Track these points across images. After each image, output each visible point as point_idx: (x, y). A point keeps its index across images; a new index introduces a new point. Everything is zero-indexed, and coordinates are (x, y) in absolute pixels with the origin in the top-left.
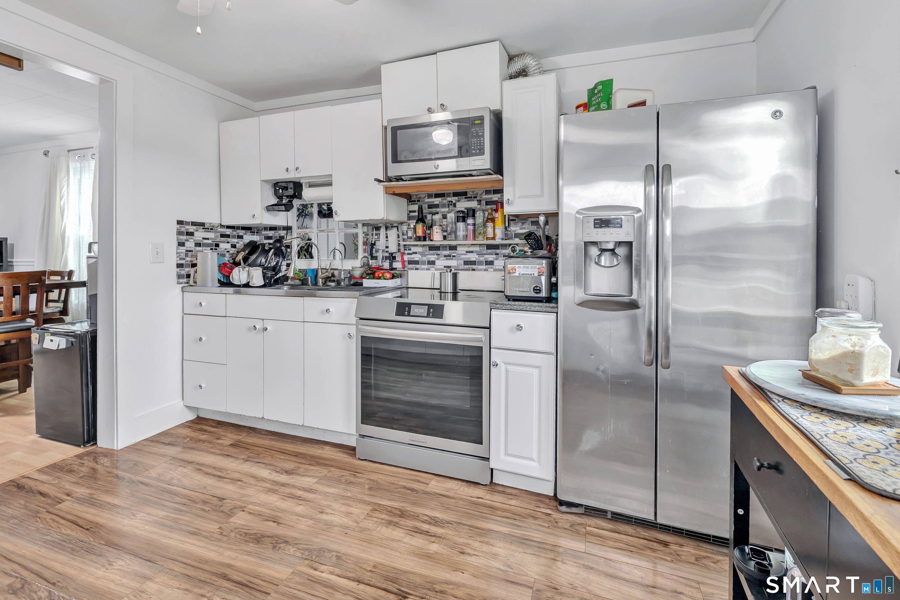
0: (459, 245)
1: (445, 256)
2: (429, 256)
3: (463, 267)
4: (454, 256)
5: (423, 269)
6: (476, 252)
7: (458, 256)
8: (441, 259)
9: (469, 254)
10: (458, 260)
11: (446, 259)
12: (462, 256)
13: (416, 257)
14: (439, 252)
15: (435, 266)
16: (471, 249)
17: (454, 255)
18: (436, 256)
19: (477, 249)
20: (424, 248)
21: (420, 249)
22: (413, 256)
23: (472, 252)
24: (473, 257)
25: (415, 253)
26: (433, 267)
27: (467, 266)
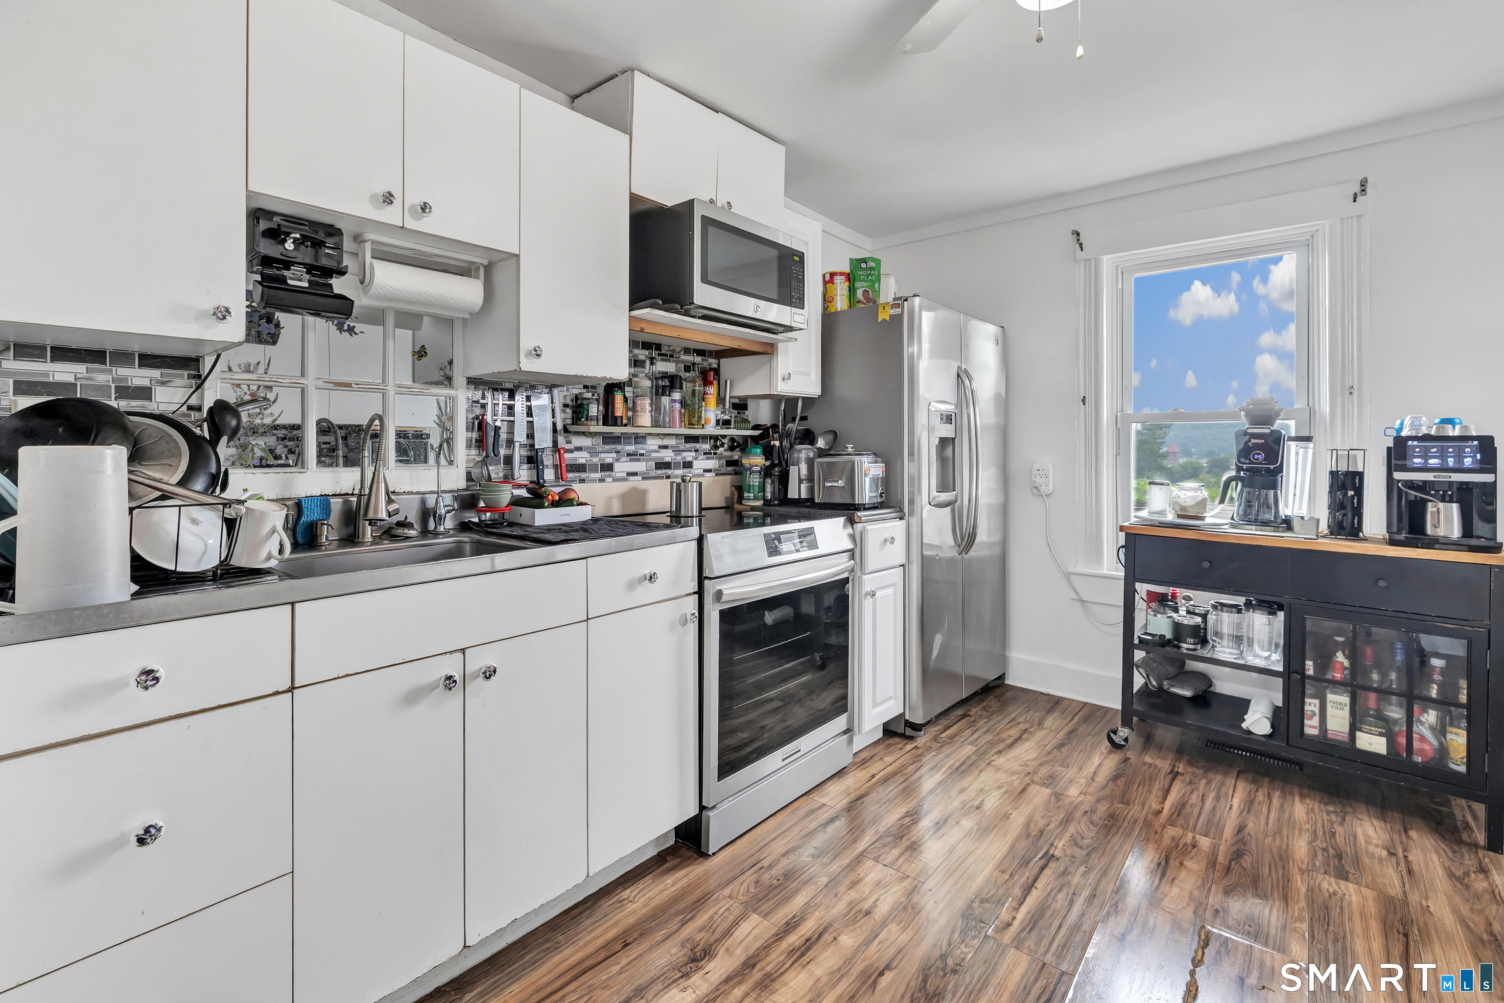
0: (650, 434)
1: (628, 455)
2: (603, 455)
3: (654, 473)
4: (642, 455)
5: (594, 481)
6: (672, 447)
7: (648, 454)
8: (623, 459)
9: (663, 450)
10: (647, 461)
11: (631, 460)
12: (654, 455)
13: (581, 458)
14: (619, 447)
15: (613, 474)
16: (666, 442)
17: (642, 452)
18: (614, 455)
19: (671, 442)
20: (594, 440)
21: (586, 442)
22: (576, 454)
23: (666, 447)
24: (667, 456)
25: (579, 449)
26: (610, 476)
27: (659, 472)
